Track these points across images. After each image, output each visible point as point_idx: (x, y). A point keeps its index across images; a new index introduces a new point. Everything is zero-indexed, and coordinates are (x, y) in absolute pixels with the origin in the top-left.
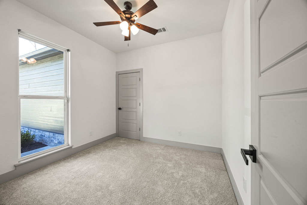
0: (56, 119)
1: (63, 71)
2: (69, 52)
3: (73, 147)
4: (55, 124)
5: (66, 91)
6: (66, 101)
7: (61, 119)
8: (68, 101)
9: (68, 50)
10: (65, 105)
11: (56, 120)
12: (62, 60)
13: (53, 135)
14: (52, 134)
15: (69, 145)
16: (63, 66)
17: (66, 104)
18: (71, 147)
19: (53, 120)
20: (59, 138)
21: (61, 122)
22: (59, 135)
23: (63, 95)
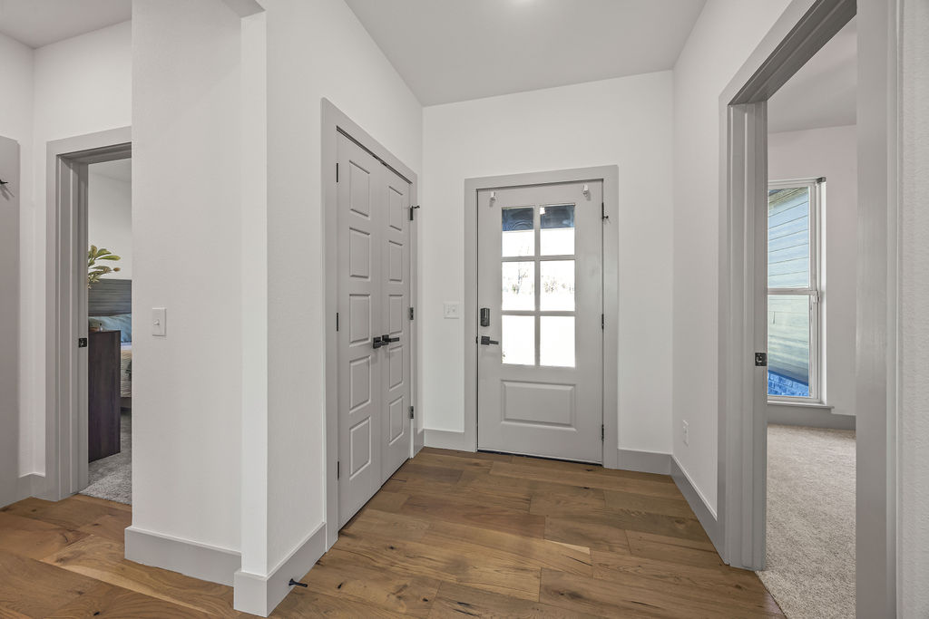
0: (788, 343)
1: (806, 223)
2: (824, 184)
3: (833, 412)
4: (786, 356)
5: (814, 277)
6: (814, 299)
7: (800, 345)
8: (819, 299)
9: (820, 180)
10: (810, 309)
11: (786, 346)
12: (806, 193)
13: (780, 380)
14: (777, 377)
15: (821, 402)
16: (807, 207)
17: (814, 307)
18: (828, 409)
19: (780, 344)
20: (794, 390)
21: (801, 352)
22: (795, 383)
23: (807, 285)
